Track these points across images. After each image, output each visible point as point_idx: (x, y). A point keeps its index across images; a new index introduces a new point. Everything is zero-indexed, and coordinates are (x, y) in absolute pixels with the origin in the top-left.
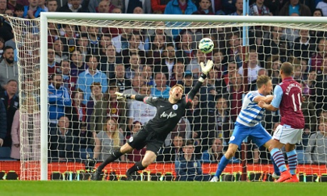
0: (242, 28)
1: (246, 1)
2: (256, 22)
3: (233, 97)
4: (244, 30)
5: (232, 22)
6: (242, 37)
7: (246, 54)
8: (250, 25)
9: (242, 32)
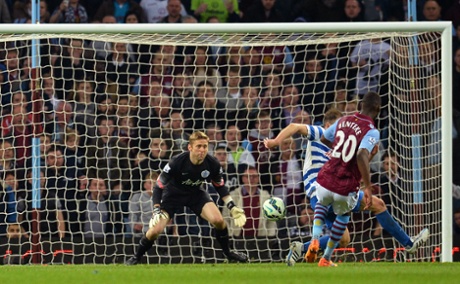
0: (30, 42)
1: (37, 2)
2: (51, 33)
3: (18, 142)
4: (33, 45)
5: (17, 34)
6: (30, 55)
7: (37, 79)
8: (43, 37)
9: (30, 48)
